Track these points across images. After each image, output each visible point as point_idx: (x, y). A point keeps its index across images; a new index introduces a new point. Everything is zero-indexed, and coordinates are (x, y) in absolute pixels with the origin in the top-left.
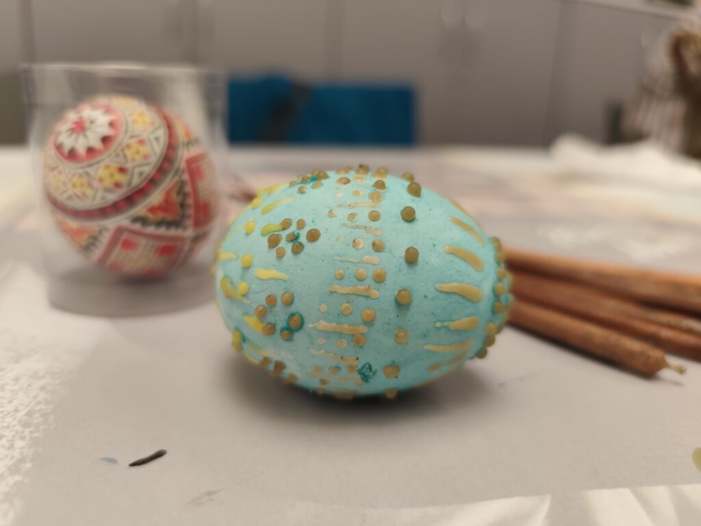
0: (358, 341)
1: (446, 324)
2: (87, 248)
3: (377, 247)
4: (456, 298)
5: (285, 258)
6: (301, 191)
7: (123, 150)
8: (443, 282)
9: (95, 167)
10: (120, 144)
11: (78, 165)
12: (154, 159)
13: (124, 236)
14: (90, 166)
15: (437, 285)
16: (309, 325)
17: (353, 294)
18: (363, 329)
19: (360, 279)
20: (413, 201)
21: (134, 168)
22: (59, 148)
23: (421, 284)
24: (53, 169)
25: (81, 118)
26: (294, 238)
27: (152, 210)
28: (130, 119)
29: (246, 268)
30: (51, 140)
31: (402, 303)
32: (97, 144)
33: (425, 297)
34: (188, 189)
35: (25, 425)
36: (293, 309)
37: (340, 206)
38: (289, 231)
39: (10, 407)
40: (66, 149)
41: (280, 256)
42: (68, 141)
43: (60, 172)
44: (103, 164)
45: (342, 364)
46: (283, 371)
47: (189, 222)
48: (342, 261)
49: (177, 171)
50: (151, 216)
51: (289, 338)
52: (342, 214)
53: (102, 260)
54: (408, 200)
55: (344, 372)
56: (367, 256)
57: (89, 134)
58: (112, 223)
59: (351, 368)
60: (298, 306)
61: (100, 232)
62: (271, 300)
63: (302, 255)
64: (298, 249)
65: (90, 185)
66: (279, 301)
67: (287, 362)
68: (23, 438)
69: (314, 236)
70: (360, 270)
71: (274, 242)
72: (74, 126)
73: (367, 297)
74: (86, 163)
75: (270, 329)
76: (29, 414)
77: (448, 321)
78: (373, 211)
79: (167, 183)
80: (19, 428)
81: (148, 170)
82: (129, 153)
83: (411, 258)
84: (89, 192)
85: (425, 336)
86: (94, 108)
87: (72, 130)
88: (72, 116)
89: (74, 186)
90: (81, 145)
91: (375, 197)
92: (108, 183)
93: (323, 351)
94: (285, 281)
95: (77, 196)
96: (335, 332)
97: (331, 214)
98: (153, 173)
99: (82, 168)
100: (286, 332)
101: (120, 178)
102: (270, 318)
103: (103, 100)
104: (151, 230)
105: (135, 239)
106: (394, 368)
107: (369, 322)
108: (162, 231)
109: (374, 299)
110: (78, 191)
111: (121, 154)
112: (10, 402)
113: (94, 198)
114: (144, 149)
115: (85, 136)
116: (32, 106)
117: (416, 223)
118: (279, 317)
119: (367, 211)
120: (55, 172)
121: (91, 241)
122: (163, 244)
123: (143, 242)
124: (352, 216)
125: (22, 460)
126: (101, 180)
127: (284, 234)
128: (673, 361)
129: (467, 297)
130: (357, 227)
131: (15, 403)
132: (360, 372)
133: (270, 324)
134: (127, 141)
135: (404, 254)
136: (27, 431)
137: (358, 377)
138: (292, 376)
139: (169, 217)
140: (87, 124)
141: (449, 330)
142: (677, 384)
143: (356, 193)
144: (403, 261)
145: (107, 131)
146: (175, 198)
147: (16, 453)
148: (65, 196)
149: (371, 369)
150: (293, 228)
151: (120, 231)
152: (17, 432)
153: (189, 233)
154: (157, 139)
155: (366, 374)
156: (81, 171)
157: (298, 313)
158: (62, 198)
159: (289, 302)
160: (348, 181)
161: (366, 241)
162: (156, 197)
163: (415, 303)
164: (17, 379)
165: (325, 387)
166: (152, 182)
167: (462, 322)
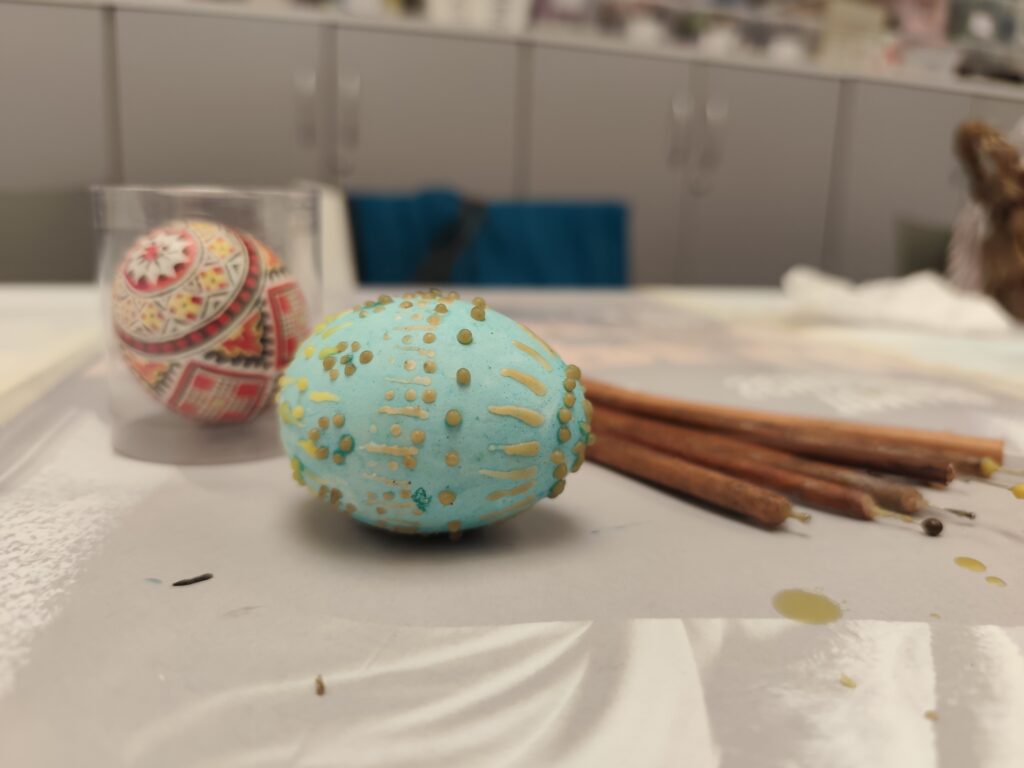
0: (409, 463)
1: (500, 447)
2: (157, 388)
3: (429, 369)
4: (510, 421)
5: (339, 380)
6: (362, 316)
7: (197, 278)
8: (497, 405)
9: (166, 297)
10: (194, 273)
11: (147, 294)
12: (232, 289)
13: (198, 372)
14: (162, 294)
15: (491, 408)
16: (359, 448)
17: (403, 415)
18: (413, 450)
19: (410, 400)
20: (475, 324)
21: (209, 297)
22: (129, 276)
23: (471, 405)
24: (123, 299)
25: (154, 244)
26: (348, 361)
27: (229, 344)
28: (206, 245)
29: (303, 392)
30: (122, 267)
31: (453, 424)
32: (169, 272)
33: (477, 419)
34: (270, 322)
35: (73, 550)
36: (343, 431)
37: (396, 329)
38: (344, 354)
39: (60, 536)
40: (137, 277)
41: (333, 378)
42: (138, 269)
43: (129, 302)
44: (174, 293)
45: (396, 489)
46: (341, 500)
47: (272, 359)
48: (393, 382)
49: (257, 302)
50: (227, 352)
51: (341, 462)
52: (397, 336)
53: (173, 401)
54: (469, 323)
55: (398, 499)
56: (419, 378)
57: (161, 261)
58: (183, 358)
59: (405, 494)
60: (349, 428)
61: (171, 370)
62: (323, 423)
63: (355, 377)
64: (350, 370)
65: (160, 316)
66: (331, 424)
67: (342, 489)
68: (69, 561)
69: (366, 358)
70: (412, 391)
71: (328, 364)
72: (145, 253)
73: (416, 418)
74: (156, 293)
75: (323, 453)
76: (79, 542)
77: (502, 444)
78: (428, 334)
79: (247, 314)
80: (67, 553)
81: (225, 300)
82: (204, 282)
83: (464, 380)
84: (160, 324)
85: (479, 460)
86: (169, 233)
87: (144, 257)
88: (144, 243)
89: (143, 317)
90: (152, 275)
91: (433, 320)
92: (181, 314)
93: (374, 475)
94: (337, 403)
95: (147, 329)
96: (385, 454)
97: (386, 336)
98: (229, 304)
99: (152, 297)
100: (338, 455)
101: (193, 308)
102: (323, 442)
103: (179, 226)
104: (227, 366)
105: (211, 376)
106: (449, 495)
107: (419, 443)
108: (240, 368)
109: (424, 420)
110: (147, 322)
111: (195, 283)
112: (60, 531)
113: (164, 331)
114: (220, 278)
115: (157, 264)
116: (101, 232)
117: (472, 346)
118: (331, 440)
119: (422, 334)
120: (125, 301)
121: (160, 378)
122: (242, 382)
123: (218, 379)
124: (406, 338)
125: (66, 577)
126: (173, 311)
127: (339, 357)
128: (798, 510)
129: (524, 421)
130: (411, 349)
131: (64, 533)
132: (415, 498)
133: (323, 447)
134: (202, 268)
135: (455, 376)
136: (74, 556)
137: (414, 505)
138: (351, 508)
139: (248, 353)
140: (160, 250)
141: (506, 455)
142: (803, 536)
143: (416, 316)
144: (454, 383)
145: (180, 258)
146: (256, 332)
147: (61, 572)
148: (133, 328)
149: (425, 495)
150: (348, 351)
151: (192, 366)
152: (64, 555)
153: (271, 372)
154: (235, 267)
155: (422, 500)
156: (150, 301)
157: (348, 435)
158: (130, 330)
159: (340, 424)
160: (411, 305)
161: (417, 364)
162: (233, 331)
163: (466, 425)
164: (69, 514)
165: (382, 517)
166: (230, 314)
167: (520, 446)
